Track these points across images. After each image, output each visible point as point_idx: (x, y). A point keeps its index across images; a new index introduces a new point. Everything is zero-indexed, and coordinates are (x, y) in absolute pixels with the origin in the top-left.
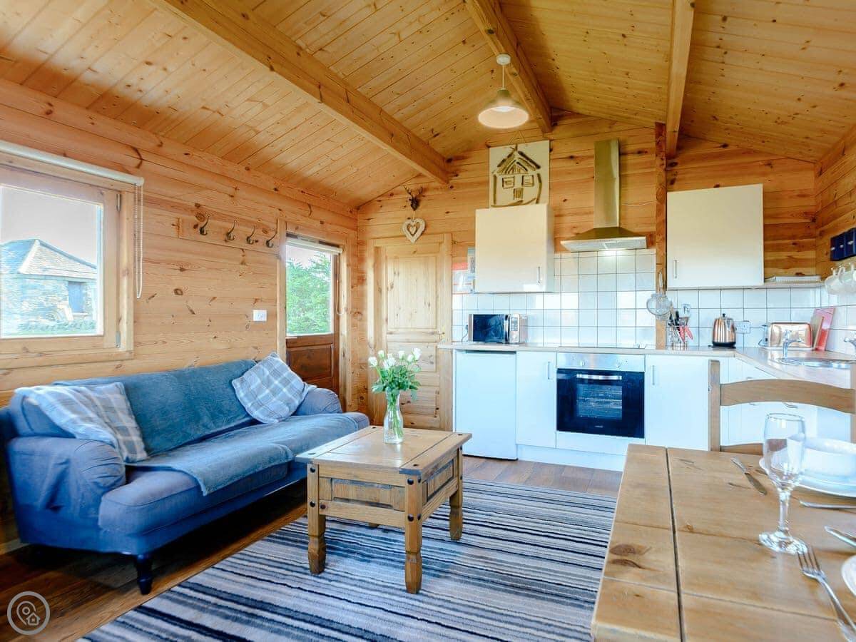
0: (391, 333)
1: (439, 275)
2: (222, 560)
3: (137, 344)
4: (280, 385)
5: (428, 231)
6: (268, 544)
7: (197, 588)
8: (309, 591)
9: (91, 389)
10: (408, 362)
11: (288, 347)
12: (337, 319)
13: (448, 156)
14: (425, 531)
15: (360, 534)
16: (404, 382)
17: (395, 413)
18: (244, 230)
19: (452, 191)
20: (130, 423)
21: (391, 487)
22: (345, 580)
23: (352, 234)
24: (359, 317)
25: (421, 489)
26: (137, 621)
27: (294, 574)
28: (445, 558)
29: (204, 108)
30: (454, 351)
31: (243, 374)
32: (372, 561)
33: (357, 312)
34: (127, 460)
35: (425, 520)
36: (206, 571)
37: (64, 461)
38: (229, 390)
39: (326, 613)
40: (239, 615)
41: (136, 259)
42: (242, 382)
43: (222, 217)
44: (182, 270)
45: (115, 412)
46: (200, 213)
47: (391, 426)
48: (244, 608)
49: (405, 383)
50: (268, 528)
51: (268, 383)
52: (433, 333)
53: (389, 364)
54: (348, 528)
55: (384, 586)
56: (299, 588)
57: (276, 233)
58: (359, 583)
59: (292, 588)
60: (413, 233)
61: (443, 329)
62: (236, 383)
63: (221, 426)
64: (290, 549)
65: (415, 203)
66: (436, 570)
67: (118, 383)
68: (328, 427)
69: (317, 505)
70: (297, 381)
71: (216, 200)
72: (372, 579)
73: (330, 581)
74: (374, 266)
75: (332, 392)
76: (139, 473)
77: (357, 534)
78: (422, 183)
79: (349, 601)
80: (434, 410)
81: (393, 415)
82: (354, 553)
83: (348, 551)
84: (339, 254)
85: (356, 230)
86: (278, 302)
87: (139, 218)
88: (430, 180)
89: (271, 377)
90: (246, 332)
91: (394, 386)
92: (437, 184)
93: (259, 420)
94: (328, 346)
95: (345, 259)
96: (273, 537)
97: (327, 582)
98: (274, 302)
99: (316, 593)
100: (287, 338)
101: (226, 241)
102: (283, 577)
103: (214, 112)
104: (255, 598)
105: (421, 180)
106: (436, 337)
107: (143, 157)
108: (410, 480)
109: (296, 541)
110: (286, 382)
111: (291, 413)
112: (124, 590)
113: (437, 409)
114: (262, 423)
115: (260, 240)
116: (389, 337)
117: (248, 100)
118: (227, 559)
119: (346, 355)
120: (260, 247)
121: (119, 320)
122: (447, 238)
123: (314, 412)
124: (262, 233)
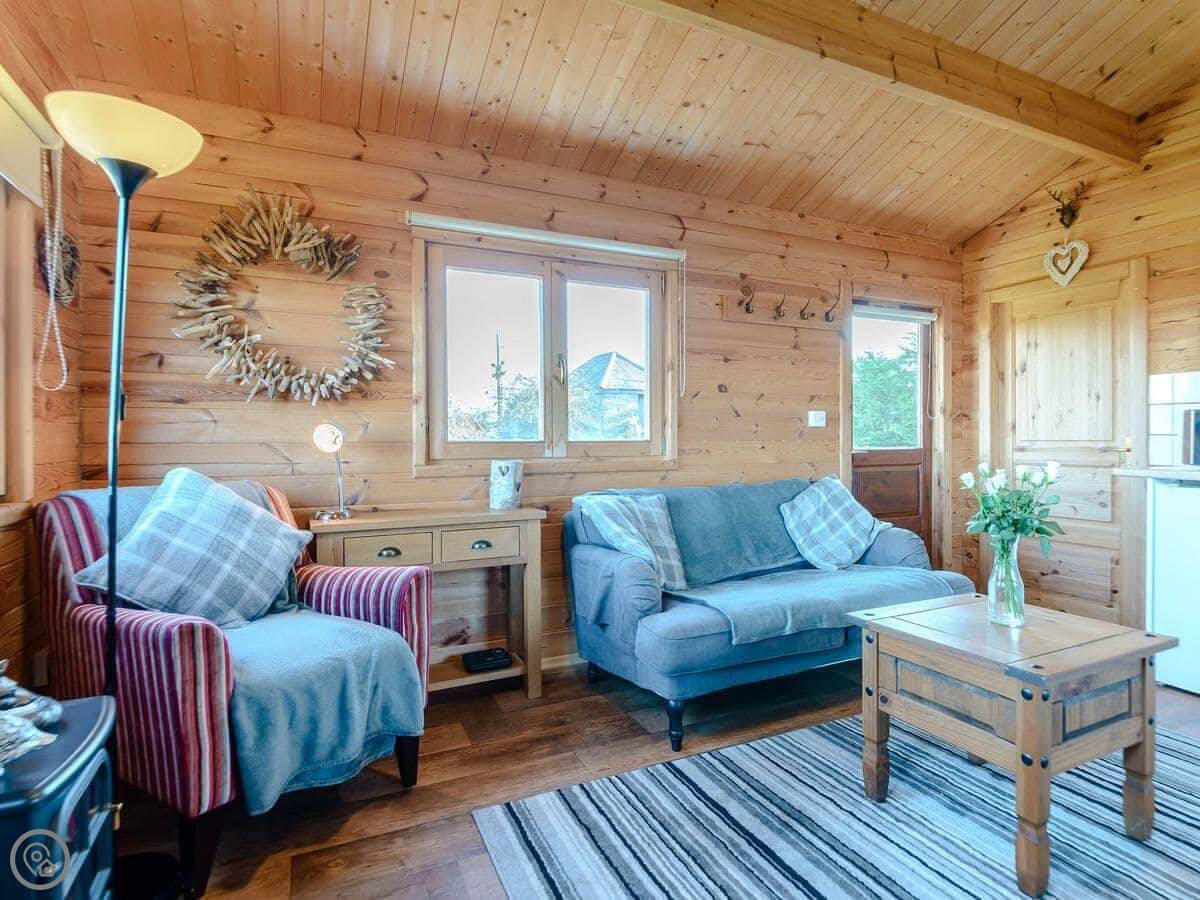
0: (1022, 449)
1: (1118, 345)
2: (759, 739)
3: (681, 452)
4: (841, 519)
5: (1092, 263)
6: (815, 736)
7: (728, 763)
8: (865, 823)
9: (636, 501)
10: (1033, 484)
11: (855, 466)
12: (929, 426)
13: (1136, 111)
14: (1056, 793)
15: (952, 767)
16: (1026, 519)
17: (1008, 573)
18: (796, 302)
19: (1150, 175)
20: (670, 544)
21: (992, 695)
22: (921, 828)
23: (953, 287)
24: (965, 422)
25: (1048, 714)
26: (665, 778)
27: (846, 790)
28: (1112, 861)
29: (746, 144)
30: (1150, 482)
31: (794, 497)
32: (967, 816)
33: (962, 415)
34: (665, 586)
35: (1056, 773)
36: (740, 746)
37: (609, 574)
38: (776, 517)
39: (888, 866)
40: (770, 818)
41: (679, 350)
42: (793, 508)
43: (772, 287)
44: (726, 360)
45: (656, 529)
46: (746, 285)
47: (1002, 596)
48: (778, 812)
49: (1028, 523)
50: (817, 715)
51: (824, 513)
52: (1105, 450)
53: (994, 486)
54: (932, 751)
55: (985, 864)
56: (851, 813)
57: (838, 299)
58: (942, 842)
59: (841, 808)
60: (1064, 270)
61: (1129, 442)
62: (785, 508)
63: (766, 564)
64: (844, 753)
65: (1069, 214)
66: (1091, 877)
67: (661, 495)
68: (903, 585)
69: (875, 694)
70: (864, 516)
71: (763, 266)
72: (965, 843)
73: (898, 820)
74: (991, 336)
75: (916, 536)
76: (674, 602)
77: (947, 765)
78: (1083, 174)
79: (924, 864)
80: (1109, 593)
81: (1003, 574)
82: (939, 792)
83: (929, 786)
84: (932, 323)
85: (961, 280)
86: (841, 401)
87: (682, 301)
88: (1102, 164)
89: (829, 506)
90: (799, 442)
91: (1005, 524)
92: (1115, 169)
93: (812, 563)
94: (914, 468)
95: (942, 329)
96: (824, 729)
97: (892, 820)
98: (836, 398)
99: (874, 829)
100: (853, 452)
101: (775, 318)
102: (831, 789)
103: (758, 145)
104: (794, 804)
105: (1081, 170)
106: (1111, 458)
107: (686, 226)
108: (1028, 691)
109: (853, 745)
110: (849, 514)
111: (855, 560)
112: (656, 738)
113: (1115, 592)
114: (815, 568)
115: (817, 313)
116: (1019, 456)
117: (798, 115)
118: (765, 740)
119: (942, 484)
120: (818, 323)
121: (664, 424)
122: (1137, 269)
123: (888, 562)
124: (820, 303)
